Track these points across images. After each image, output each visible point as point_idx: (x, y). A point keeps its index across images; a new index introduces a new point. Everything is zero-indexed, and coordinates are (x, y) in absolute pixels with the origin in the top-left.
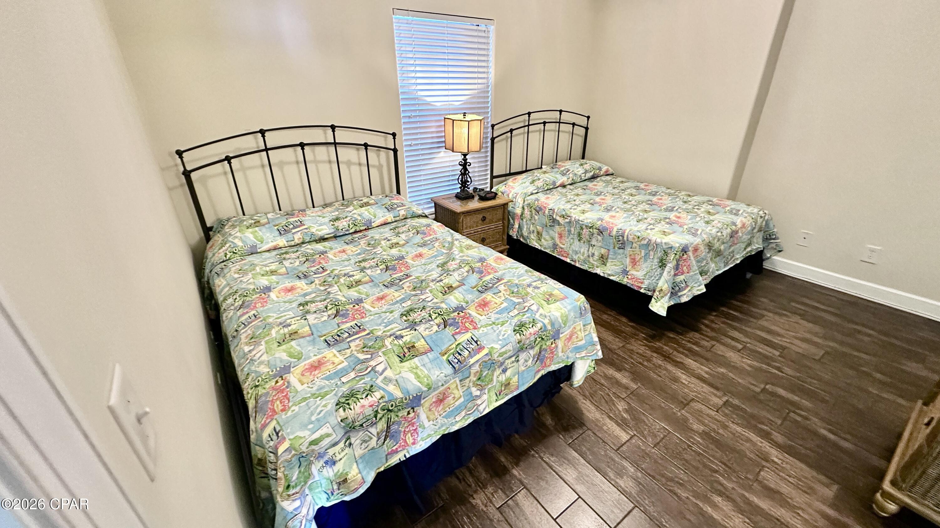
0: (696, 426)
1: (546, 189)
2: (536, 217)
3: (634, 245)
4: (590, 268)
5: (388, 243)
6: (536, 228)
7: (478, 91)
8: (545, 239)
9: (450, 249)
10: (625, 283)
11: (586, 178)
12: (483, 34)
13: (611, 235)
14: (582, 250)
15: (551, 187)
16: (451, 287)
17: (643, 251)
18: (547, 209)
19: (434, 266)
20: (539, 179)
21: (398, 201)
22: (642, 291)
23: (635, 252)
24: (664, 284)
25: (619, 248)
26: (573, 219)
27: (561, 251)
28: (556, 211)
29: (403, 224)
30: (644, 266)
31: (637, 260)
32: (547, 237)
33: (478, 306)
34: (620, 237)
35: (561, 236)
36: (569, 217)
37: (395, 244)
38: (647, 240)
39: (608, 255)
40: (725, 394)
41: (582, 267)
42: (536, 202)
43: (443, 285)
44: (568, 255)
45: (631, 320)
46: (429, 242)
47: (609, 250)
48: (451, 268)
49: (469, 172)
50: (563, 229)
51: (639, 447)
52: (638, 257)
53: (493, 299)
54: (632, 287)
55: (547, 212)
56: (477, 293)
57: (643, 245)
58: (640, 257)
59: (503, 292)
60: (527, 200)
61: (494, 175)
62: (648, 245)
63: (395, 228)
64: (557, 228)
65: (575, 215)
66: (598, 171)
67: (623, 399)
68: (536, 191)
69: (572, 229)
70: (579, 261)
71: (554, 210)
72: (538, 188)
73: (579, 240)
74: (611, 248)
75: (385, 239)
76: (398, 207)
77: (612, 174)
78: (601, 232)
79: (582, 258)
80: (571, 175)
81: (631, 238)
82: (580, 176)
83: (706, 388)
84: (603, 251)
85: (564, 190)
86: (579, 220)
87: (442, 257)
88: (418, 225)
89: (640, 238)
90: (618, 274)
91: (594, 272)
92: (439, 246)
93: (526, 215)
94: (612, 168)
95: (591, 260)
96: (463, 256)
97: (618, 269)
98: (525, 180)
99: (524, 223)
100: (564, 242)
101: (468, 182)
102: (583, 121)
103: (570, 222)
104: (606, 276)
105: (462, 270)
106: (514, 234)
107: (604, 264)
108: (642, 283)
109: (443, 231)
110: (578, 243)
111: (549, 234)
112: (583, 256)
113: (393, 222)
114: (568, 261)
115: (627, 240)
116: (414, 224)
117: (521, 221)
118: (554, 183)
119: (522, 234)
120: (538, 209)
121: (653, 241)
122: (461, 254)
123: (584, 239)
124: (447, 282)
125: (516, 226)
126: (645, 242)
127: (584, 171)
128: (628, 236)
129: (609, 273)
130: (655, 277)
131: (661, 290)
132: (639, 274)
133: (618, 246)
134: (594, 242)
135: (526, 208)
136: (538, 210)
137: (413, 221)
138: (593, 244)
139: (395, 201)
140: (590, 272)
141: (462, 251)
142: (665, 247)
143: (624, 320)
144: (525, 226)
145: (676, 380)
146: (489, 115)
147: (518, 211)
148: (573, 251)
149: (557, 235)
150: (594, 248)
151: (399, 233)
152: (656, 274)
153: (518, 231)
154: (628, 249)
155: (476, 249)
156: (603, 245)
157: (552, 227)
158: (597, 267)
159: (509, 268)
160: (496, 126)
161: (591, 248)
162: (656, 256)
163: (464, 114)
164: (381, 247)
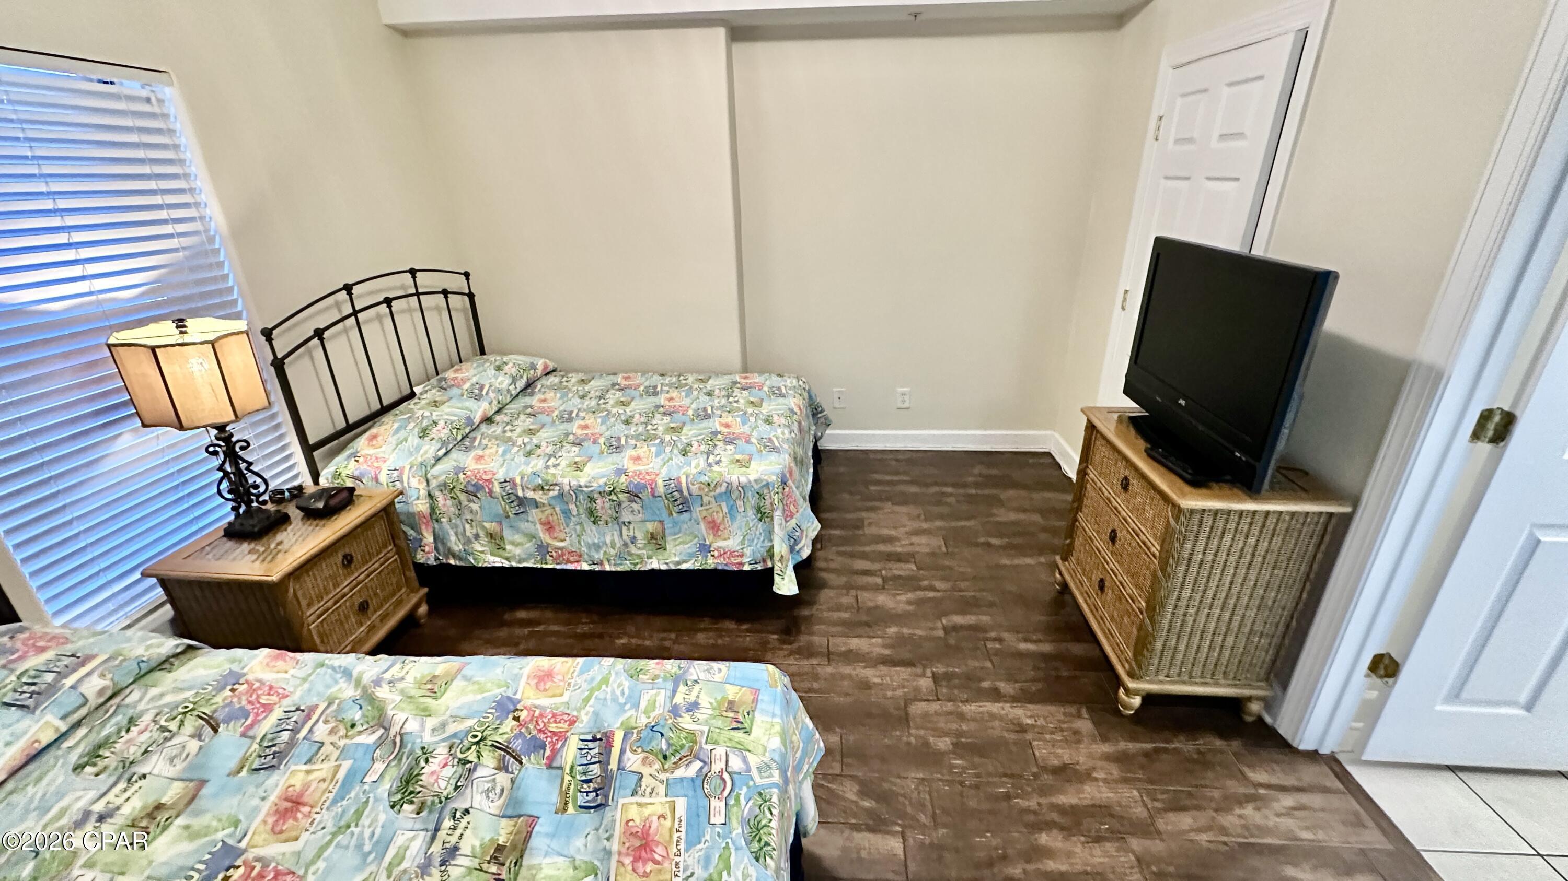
0: (944, 744)
1: (459, 438)
2: (475, 507)
3: (706, 499)
4: (636, 564)
5: (107, 828)
6: (483, 528)
7: (187, 253)
8: (513, 543)
9: (381, 721)
10: (713, 567)
11: (518, 390)
12: (146, 108)
13: (656, 494)
14: (608, 539)
15: (467, 430)
16: (500, 849)
17: (724, 505)
18: (496, 483)
19: (383, 814)
20: (435, 423)
21: (50, 654)
22: (747, 568)
23: (711, 510)
24: (780, 548)
25: (680, 512)
26: (567, 488)
27: (563, 555)
28: (518, 481)
29: (120, 719)
30: (736, 525)
31: (718, 521)
32: (518, 538)
33: (635, 860)
34: (676, 493)
35: (549, 527)
36: (556, 485)
37: (151, 816)
38: (725, 484)
39: (664, 530)
40: (925, 667)
41: (619, 569)
42: (461, 476)
43: (475, 863)
44: (580, 556)
45: (740, 621)
46: (285, 736)
47: (661, 522)
48: (444, 786)
49: (250, 464)
50: (549, 511)
51: (922, 844)
52: (718, 518)
53: (647, 811)
54: (726, 568)
55: (497, 489)
56: (586, 816)
57: (720, 495)
58: (721, 515)
59: (646, 771)
60: (435, 477)
61: (311, 441)
62: (729, 492)
63: (94, 755)
64: (534, 514)
65: (568, 479)
66: (532, 372)
67: (841, 775)
68: (443, 451)
69: (572, 507)
70: (609, 561)
71: (512, 482)
72: (444, 443)
73: (594, 523)
74: (665, 515)
75: (78, 825)
76: (61, 675)
77: (554, 371)
78: (634, 495)
79: (612, 552)
80: (492, 395)
81: (695, 489)
82: (508, 391)
83: (902, 673)
84: (650, 527)
85: (496, 429)
86: (580, 486)
87: (379, 766)
88: (188, 694)
89: (712, 485)
90: (692, 555)
91: (648, 567)
92: (332, 732)
93: (443, 509)
94: (550, 360)
95: (633, 550)
96: (443, 725)
97: (690, 547)
98: (402, 434)
99: (447, 526)
100: (562, 536)
101: (256, 487)
102: (458, 283)
103: (561, 495)
104: (673, 567)
105: (480, 772)
106: (427, 556)
107: (661, 547)
108: (742, 556)
109: (301, 674)
110: (594, 528)
111: (517, 530)
112: (613, 547)
113: (63, 736)
114: (585, 567)
115: (690, 495)
116: (168, 699)
117: (436, 526)
118: (469, 420)
119: (449, 549)
120: (470, 488)
121: (735, 484)
122: (431, 723)
123: (604, 518)
124: (477, 844)
125: (429, 539)
126: (723, 489)
127: (511, 381)
128: (688, 488)
129: (677, 559)
130: (759, 539)
131: (782, 557)
132: (732, 543)
133: (676, 509)
134: (626, 516)
135: (437, 494)
136: (473, 491)
137: (153, 692)
138: (627, 520)
139: (34, 662)
140: (639, 572)
141: (426, 713)
142: (756, 487)
143: (731, 625)
144: (452, 532)
145: (866, 685)
146: (239, 308)
147: (422, 506)
148: (589, 547)
149: (539, 526)
150: (631, 527)
151: (127, 764)
152: (758, 533)
153: (436, 549)
154: (698, 511)
155: (458, 684)
156: (647, 517)
157: (522, 516)
158: (650, 557)
159: (592, 691)
160: (274, 332)
161: (624, 529)
162: (748, 506)
163: (180, 324)
164: (89, 865)
